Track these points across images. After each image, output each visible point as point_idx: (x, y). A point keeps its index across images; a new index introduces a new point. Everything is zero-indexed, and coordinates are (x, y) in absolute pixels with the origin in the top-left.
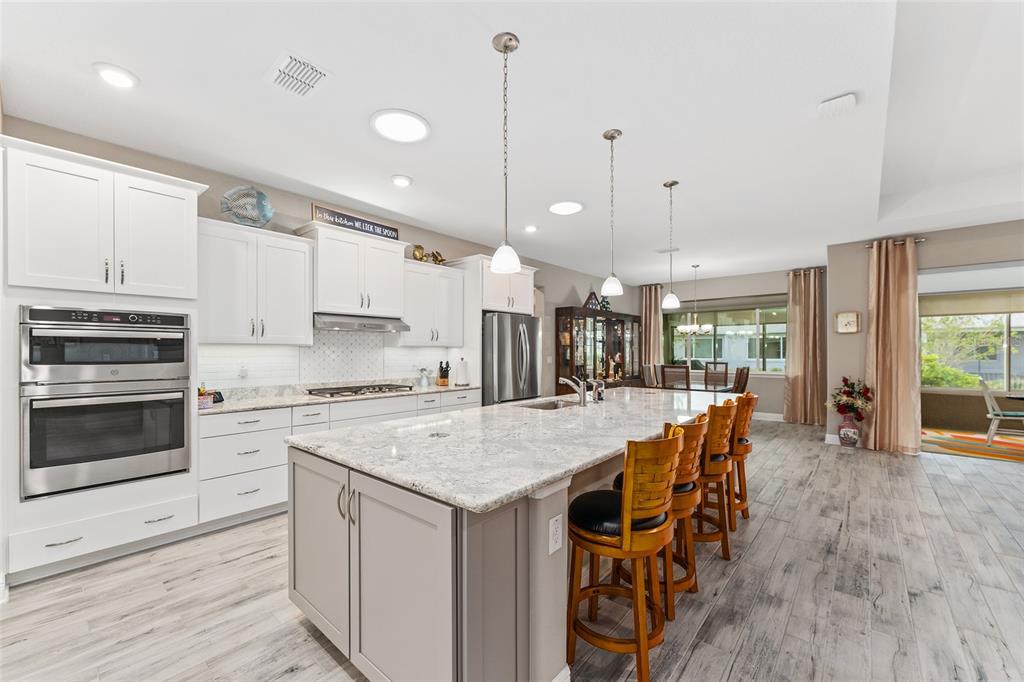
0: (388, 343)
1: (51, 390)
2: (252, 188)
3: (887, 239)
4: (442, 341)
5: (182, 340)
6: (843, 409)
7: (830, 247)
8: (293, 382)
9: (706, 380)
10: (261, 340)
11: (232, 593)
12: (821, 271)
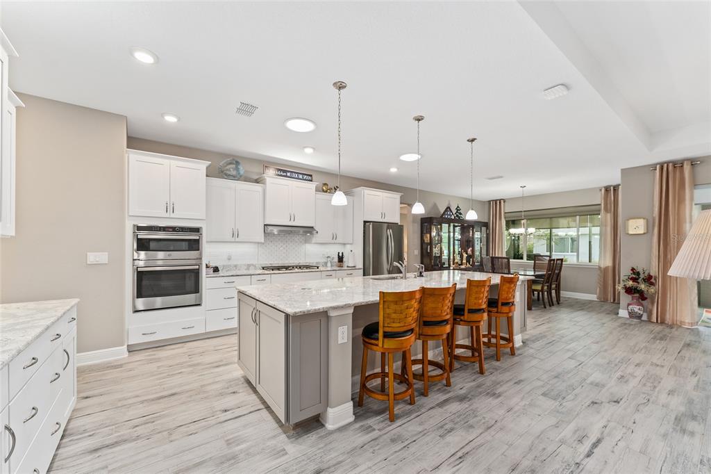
0: (307, 241)
1: (145, 263)
2: (233, 159)
3: (668, 163)
4: (340, 240)
5: (199, 240)
6: (629, 291)
7: (623, 171)
8: (254, 262)
9: (534, 268)
10: (237, 240)
11: (216, 362)
12: (616, 188)
